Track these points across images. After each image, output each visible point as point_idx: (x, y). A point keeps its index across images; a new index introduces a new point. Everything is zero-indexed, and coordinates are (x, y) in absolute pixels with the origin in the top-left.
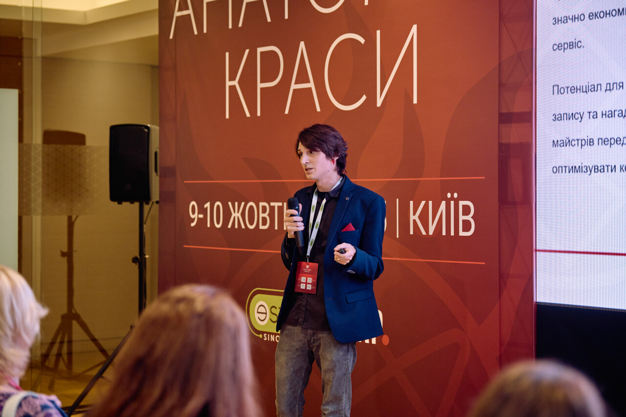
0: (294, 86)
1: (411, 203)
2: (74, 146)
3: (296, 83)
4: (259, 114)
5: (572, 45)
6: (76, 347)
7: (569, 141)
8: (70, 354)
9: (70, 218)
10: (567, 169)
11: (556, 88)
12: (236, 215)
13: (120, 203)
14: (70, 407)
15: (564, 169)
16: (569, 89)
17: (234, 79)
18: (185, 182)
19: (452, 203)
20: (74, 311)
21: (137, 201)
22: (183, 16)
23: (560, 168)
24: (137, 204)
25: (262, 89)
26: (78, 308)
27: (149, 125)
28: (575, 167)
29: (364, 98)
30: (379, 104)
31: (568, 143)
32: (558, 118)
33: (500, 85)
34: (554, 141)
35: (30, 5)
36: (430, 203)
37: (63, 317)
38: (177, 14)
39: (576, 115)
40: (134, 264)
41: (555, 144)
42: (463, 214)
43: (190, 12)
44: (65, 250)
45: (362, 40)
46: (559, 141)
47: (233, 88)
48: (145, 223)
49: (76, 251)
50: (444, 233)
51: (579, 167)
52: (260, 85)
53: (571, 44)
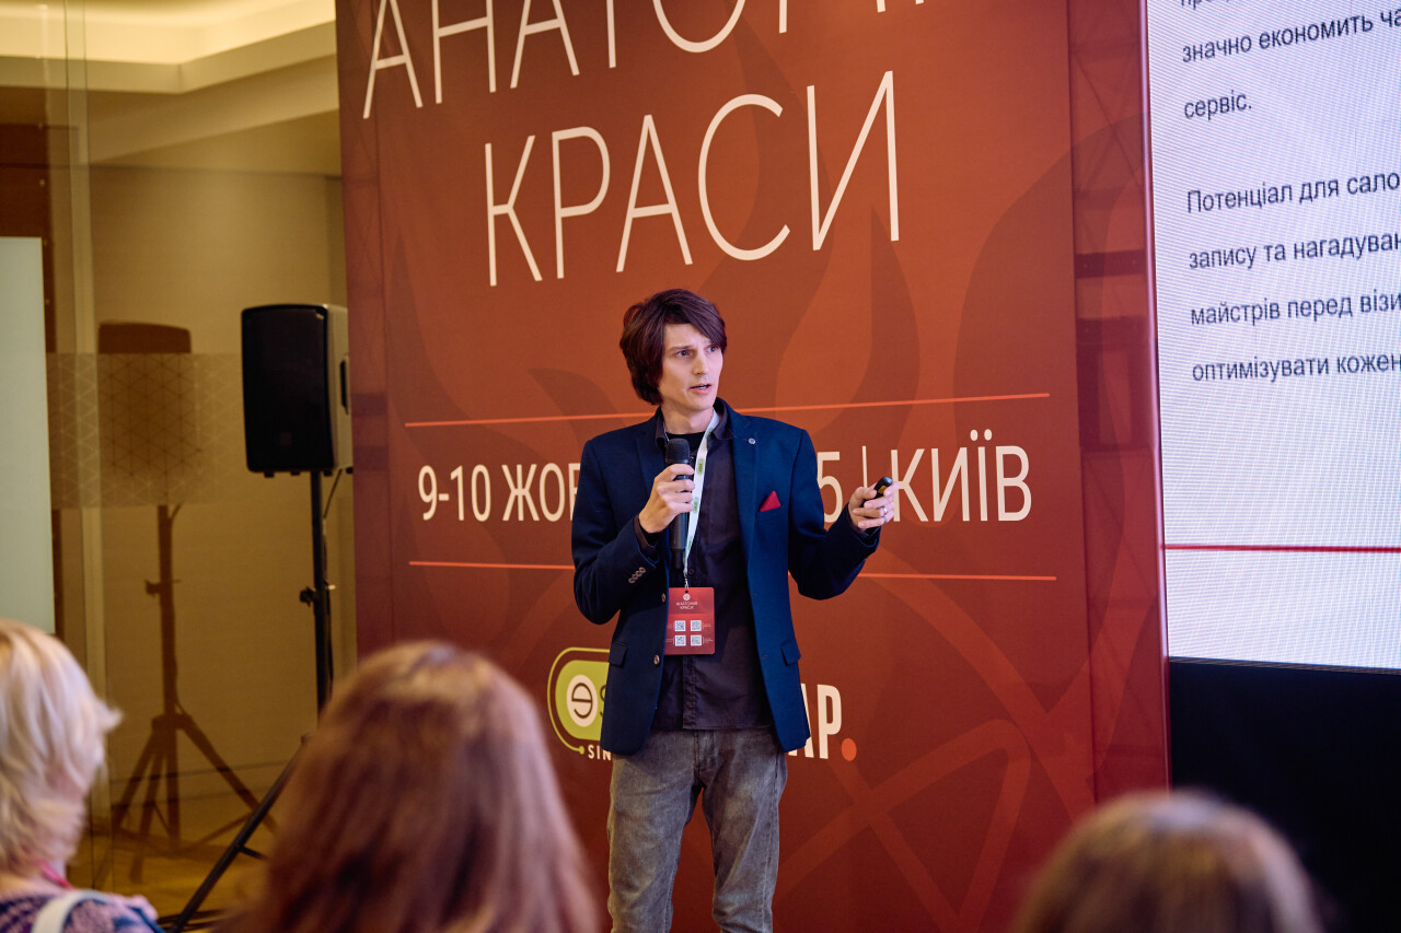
0: (633, 212)
1: (894, 453)
2: (166, 356)
3: (638, 205)
4: (560, 275)
5: (1226, 105)
6: (185, 787)
7: (1227, 310)
8: (173, 801)
9: (163, 510)
10: (1225, 370)
11: (1194, 197)
12: (519, 492)
13: (269, 475)
14: (178, 916)
15: (1217, 369)
16: (1223, 198)
17: (505, 201)
18: (407, 425)
19: (982, 451)
20: (178, 711)
21: (305, 469)
22: (390, 70)
23: (1210, 369)
24: (306, 477)
25: (564, 220)
26: (187, 703)
27: (325, 306)
28: (1242, 366)
29: (785, 231)
30: (817, 244)
31: (1226, 314)
32: (1200, 261)
33: (1076, 194)
34: (1193, 311)
35: (60, 54)
36: (935, 452)
37: (156, 723)
38: (378, 64)
39: (1240, 253)
40: (305, 605)
41: (1197, 317)
42: (1006, 475)
43: (405, 59)
44: (156, 579)
45: (777, 109)
46: (1205, 311)
47: (502, 220)
48: (325, 516)
49: (178, 581)
50: (966, 517)
51: (1251, 364)
52: (561, 213)
53: (1224, 102)
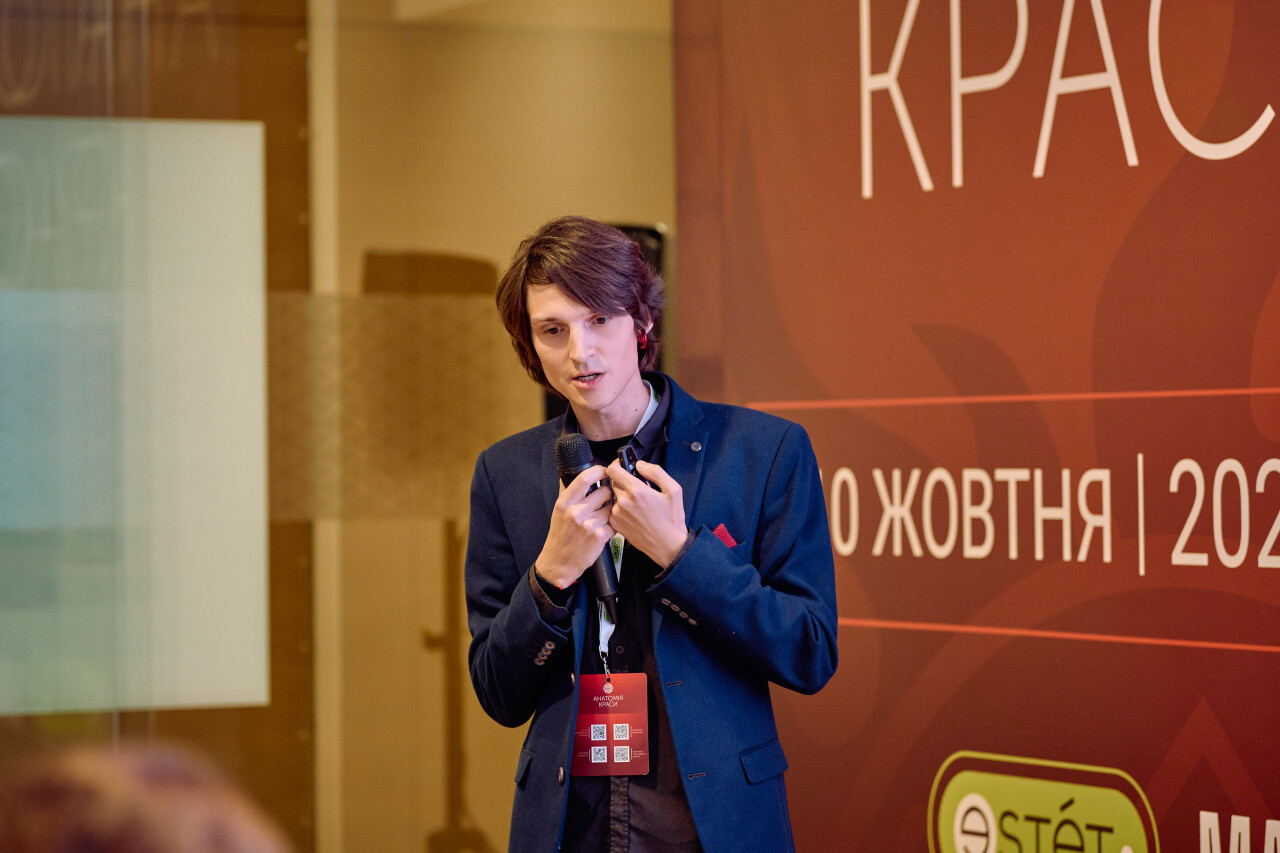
0: (1060, 85)
3: (1066, 74)
4: (958, 181)
12: (896, 512)
17: (886, 70)
25: (967, 98)
27: (660, 228)
29: (1269, 115)
52: (961, 86)
